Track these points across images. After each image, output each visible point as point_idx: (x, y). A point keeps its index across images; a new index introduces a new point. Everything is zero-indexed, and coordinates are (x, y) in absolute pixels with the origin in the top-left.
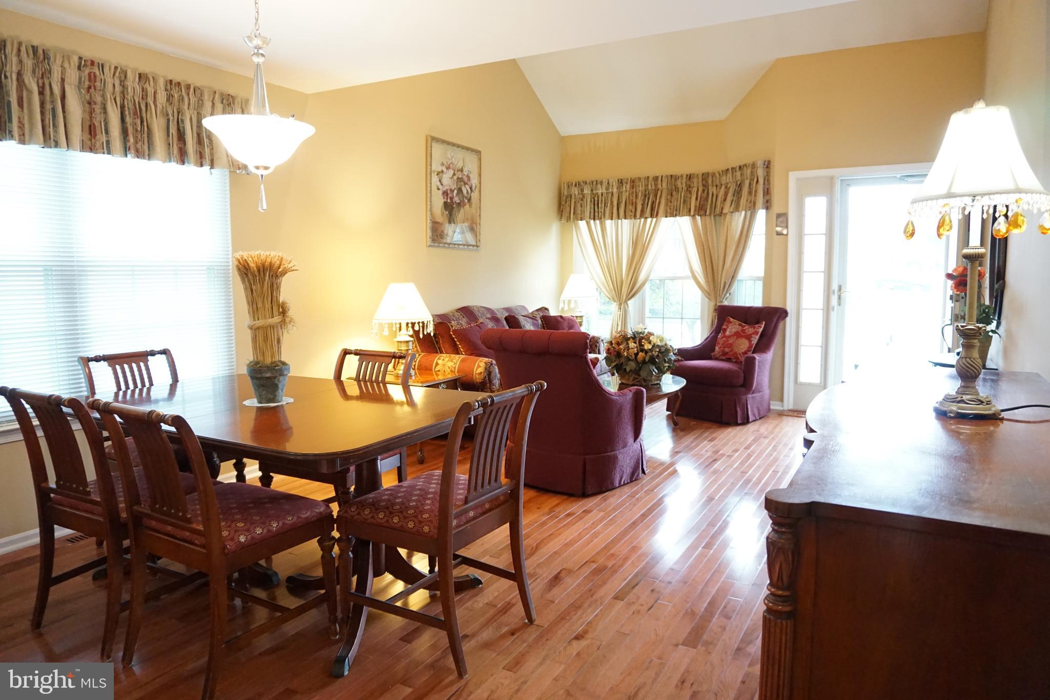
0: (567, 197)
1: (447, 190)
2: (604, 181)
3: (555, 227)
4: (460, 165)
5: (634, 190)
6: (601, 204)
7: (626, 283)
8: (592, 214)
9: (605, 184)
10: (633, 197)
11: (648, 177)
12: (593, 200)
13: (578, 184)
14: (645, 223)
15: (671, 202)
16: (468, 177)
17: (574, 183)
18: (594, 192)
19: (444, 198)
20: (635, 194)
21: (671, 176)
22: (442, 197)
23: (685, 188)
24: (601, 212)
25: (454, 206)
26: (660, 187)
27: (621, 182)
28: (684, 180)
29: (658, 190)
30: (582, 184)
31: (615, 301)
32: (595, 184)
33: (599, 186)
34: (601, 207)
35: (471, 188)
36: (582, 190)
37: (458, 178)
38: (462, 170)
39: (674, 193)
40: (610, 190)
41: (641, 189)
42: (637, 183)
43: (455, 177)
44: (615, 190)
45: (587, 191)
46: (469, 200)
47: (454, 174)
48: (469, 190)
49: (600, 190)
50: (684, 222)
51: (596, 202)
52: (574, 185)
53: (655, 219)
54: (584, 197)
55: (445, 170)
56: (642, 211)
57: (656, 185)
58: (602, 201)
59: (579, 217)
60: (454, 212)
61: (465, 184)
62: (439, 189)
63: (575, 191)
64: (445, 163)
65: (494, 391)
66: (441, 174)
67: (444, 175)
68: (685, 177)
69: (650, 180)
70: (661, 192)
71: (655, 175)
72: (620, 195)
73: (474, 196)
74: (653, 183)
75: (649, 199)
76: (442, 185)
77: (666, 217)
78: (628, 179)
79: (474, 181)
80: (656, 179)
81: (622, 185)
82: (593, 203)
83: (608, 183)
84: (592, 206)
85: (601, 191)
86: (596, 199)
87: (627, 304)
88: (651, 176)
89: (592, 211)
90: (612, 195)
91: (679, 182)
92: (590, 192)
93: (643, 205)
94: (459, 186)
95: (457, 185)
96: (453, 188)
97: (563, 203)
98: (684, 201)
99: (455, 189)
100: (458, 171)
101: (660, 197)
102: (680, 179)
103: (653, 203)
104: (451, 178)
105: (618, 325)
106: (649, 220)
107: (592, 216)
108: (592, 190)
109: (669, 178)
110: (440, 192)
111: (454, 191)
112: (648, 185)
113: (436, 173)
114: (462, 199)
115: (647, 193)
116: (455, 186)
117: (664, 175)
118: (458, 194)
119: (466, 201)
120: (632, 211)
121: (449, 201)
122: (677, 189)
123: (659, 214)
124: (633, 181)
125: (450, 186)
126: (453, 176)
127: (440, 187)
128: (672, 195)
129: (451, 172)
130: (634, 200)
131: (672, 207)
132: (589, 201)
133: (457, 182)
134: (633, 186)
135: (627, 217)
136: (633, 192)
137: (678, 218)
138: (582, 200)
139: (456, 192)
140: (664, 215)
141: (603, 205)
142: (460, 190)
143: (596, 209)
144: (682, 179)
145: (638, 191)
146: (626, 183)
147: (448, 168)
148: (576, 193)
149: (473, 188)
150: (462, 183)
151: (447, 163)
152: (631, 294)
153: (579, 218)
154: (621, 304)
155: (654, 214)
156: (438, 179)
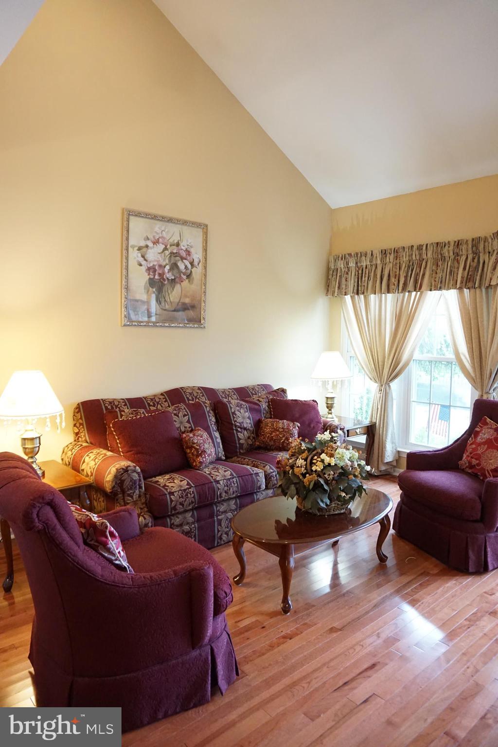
0: (333, 272)
1: (154, 265)
2: (368, 252)
3: (322, 303)
4: (176, 239)
5: (398, 261)
6: (365, 277)
7: (388, 363)
8: (356, 288)
9: (369, 255)
10: (396, 269)
11: (412, 246)
12: (357, 273)
13: (343, 258)
14: (410, 296)
15: (436, 273)
16: (188, 253)
17: (341, 256)
18: (359, 265)
19: (149, 274)
20: (398, 265)
21: (437, 243)
22: (147, 274)
23: (452, 257)
24: (364, 286)
25: (166, 282)
26: (425, 257)
27: (384, 253)
28: (451, 248)
29: (424, 259)
30: (347, 256)
31: (376, 382)
32: (359, 256)
33: (363, 258)
34: (365, 281)
35: (192, 264)
36: (347, 264)
37: (172, 253)
38: (178, 245)
39: (440, 263)
40: (374, 262)
41: (405, 259)
42: (401, 253)
43: (167, 253)
44: (379, 262)
45: (352, 264)
46: (189, 276)
47: (166, 249)
48: (189, 266)
49: (365, 262)
50: (451, 296)
51: (360, 275)
52: (340, 259)
53: (419, 293)
54: (349, 270)
55: (150, 244)
56: (405, 284)
57: (420, 255)
58: (366, 273)
59: (344, 291)
60: (165, 288)
61: (182, 259)
62: (141, 265)
63: (341, 264)
64: (150, 237)
65: (128, 504)
66: (144, 250)
67: (149, 250)
68: (452, 244)
69: (414, 249)
70: (426, 262)
71: (419, 244)
72: (384, 268)
73: (197, 272)
74: (417, 254)
75: (412, 271)
76: (146, 260)
77: (431, 291)
78: (391, 249)
79: (197, 255)
80: (420, 247)
81: (386, 256)
82: (357, 276)
83: (372, 255)
84: (356, 280)
85: (365, 264)
86: (360, 272)
87: (389, 386)
88: (416, 243)
89: (356, 285)
90: (376, 267)
91: (445, 250)
92: (355, 266)
93: (406, 277)
94: (172, 262)
95: (170, 261)
96: (164, 264)
97: (330, 277)
98: (451, 271)
99: (167, 264)
100: (171, 246)
101: (425, 268)
102: (447, 247)
103: (417, 275)
104: (159, 253)
105: (378, 408)
106: (414, 293)
107: (355, 291)
108: (357, 263)
109: (435, 246)
110: (144, 268)
111: (165, 267)
112: (412, 254)
113: (137, 248)
114: (178, 275)
115: (411, 263)
116: (167, 261)
117: (429, 242)
118: (171, 270)
119: (184, 277)
120: (394, 285)
121: (157, 277)
122: (443, 259)
123: (424, 287)
124: (396, 251)
125: (158, 261)
126: (163, 251)
127: (143, 263)
128: (437, 265)
129: (161, 247)
130: (398, 273)
131: (437, 280)
132: (353, 274)
133: (170, 257)
134: (397, 257)
135: (391, 290)
136: (396, 264)
137: (444, 292)
138: (347, 274)
139: (168, 267)
140: (429, 288)
141: (367, 278)
142: (174, 266)
143: (359, 282)
144: (449, 247)
145: (401, 263)
146: (390, 254)
147: (156, 242)
148: (342, 266)
149: (196, 263)
150: (178, 258)
151: (154, 237)
152: (394, 375)
153: (344, 293)
154: (382, 386)
155: (418, 287)
156: (140, 255)
